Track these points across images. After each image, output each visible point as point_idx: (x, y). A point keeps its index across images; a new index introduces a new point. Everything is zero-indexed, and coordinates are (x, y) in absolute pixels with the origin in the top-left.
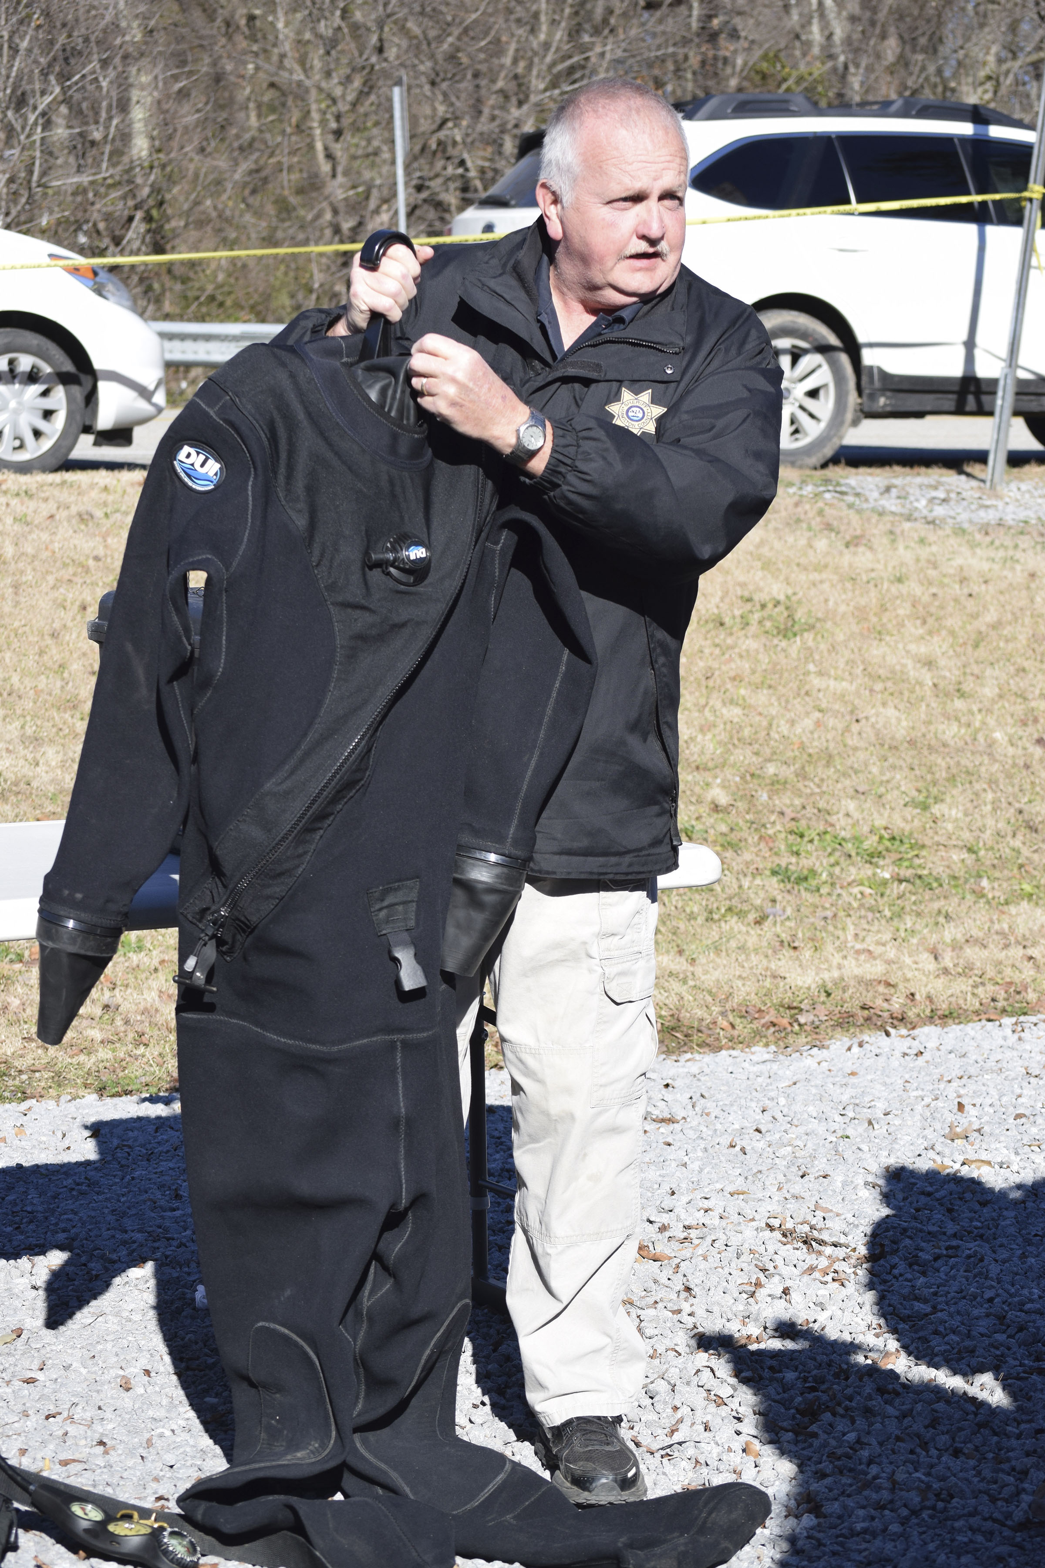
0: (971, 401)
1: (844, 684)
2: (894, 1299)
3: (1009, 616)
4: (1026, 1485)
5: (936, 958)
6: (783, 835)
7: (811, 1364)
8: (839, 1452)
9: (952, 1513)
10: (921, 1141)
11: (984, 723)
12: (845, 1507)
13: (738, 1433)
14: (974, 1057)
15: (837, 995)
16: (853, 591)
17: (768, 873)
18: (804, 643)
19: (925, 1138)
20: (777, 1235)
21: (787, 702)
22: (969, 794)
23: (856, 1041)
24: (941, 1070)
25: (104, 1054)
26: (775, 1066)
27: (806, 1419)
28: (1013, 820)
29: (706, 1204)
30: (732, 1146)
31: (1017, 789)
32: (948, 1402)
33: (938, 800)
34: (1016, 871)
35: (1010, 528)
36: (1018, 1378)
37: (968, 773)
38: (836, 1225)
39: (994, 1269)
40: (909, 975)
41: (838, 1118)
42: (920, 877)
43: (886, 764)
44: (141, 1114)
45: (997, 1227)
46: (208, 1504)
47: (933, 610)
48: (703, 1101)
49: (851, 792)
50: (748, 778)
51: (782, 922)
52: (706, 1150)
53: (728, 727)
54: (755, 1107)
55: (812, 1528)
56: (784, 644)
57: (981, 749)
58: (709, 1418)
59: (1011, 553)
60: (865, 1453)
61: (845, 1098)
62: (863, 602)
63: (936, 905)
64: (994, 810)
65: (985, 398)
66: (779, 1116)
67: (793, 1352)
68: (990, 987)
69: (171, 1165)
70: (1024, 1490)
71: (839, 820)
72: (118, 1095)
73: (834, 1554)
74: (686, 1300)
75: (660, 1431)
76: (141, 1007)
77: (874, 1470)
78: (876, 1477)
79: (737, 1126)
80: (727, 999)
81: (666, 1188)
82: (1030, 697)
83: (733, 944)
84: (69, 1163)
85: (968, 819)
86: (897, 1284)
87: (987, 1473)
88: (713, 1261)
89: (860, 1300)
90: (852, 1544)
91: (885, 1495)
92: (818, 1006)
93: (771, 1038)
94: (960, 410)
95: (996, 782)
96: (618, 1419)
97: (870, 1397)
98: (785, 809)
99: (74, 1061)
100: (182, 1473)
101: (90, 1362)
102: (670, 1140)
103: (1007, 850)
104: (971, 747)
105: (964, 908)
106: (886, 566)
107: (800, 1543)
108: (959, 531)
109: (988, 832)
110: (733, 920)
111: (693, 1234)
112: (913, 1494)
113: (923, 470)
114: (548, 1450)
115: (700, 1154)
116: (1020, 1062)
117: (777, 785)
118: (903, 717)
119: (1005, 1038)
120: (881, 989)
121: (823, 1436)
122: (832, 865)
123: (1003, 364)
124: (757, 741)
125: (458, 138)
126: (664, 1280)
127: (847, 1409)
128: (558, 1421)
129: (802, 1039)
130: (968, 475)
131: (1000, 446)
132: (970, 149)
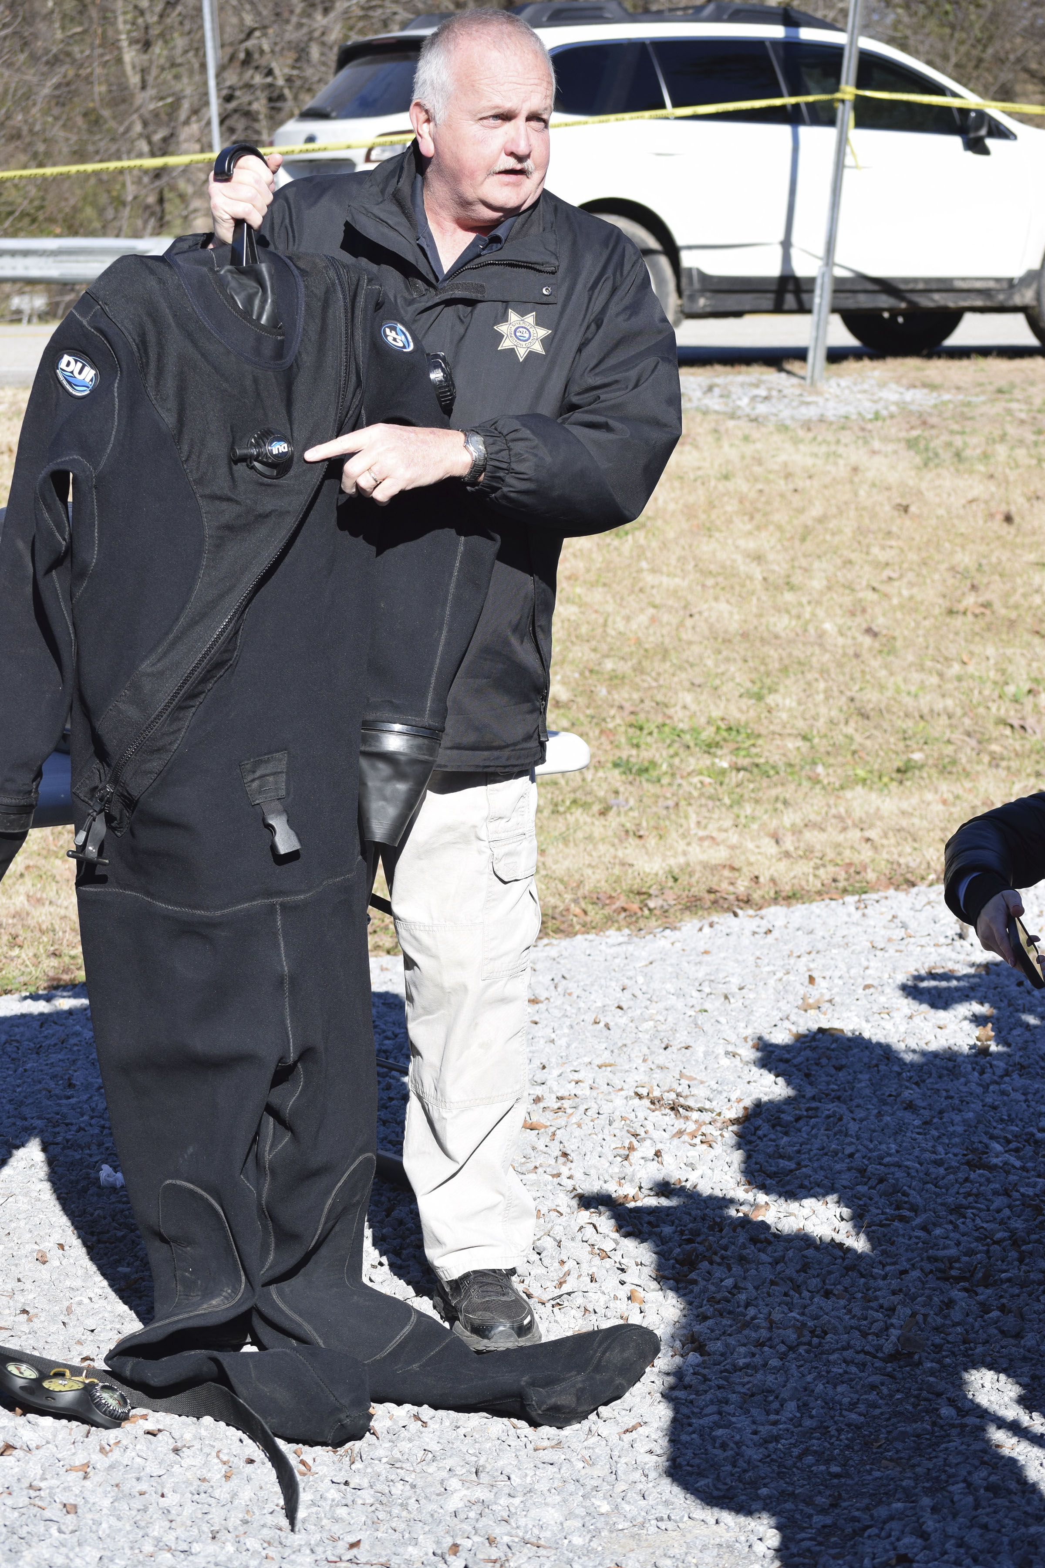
0: (790, 300)
1: (677, 580)
2: (761, 1158)
3: (834, 510)
4: (894, 1321)
5: (777, 842)
6: (623, 729)
7: (686, 1218)
8: (718, 1296)
9: (827, 1347)
10: (775, 1012)
11: (814, 615)
12: (727, 1345)
13: (622, 1283)
14: (821, 934)
15: (684, 880)
16: (682, 488)
17: (610, 765)
18: (634, 540)
19: (779, 1009)
20: (646, 1102)
21: (622, 599)
22: (802, 684)
23: (706, 923)
24: (790, 946)
26: (631, 948)
27: (686, 1268)
28: (845, 708)
29: (576, 1076)
30: (596, 1023)
31: (848, 677)
32: (817, 1248)
33: (771, 690)
34: (849, 757)
35: (831, 423)
36: (881, 1225)
37: (800, 663)
38: (701, 1092)
39: (853, 1127)
40: (752, 859)
41: (695, 994)
42: (757, 765)
43: (720, 657)
45: (852, 1089)
46: (135, 1360)
47: (759, 505)
48: (564, 982)
49: (687, 684)
50: (587, 673)
51: (626, 814)
52: (571, 1027)
53: (566, 624)
54: (615, 986)
55: (698, 1365)
56: (616, 542)
57: (812, 639)
58: (594, 1270)
59: (833, 448)
60: (743, 1297)
61: (701, 975)
62: (691, 499)
63: (774, 792)
64: (827, 698)
65: (805, 297)
66: (638, 993)
67: (669, 1208)
68: (831, 869)
69: (60, 1057)
70: (892, 1325)
71: (677, 713)
73: (719, 1387)
74: (564, 1164)
75: (549, 1284)
76: (12, 911)
77: (752, 1311)
78: (754, 1318)
79: (599, 1004)
80: (578, 887)
81: (537, 1063)
82: (858, 587)
83: (580, 835)
85: (802, 708)
86: (761, 1144)
87: (857, 1311)
88: (587, 1128)
89: (728, 1159)
90: (736, 1378)
91: (764, 1333)
92: (666, 891)
93: (623, 923)
94: (778, 309)
95: (828, 672)
96: (513, 1272)
97: (744, 1246)
98: (624, 704)
100: (104, 1336)
101: (6, 1239)
102: (536, 1019)
103: (841, 737)
104: (801, 638)
105: (800, 794)
106: (712, 464)
107: (687, 1379)
108: (783, 428)
109: (822, 720)
110: (578, 812)
111: (566, 1104)
112: (789, 1332)
113: (743, 368)
114: (446, 1302)
115: (566, 1031)
116: (865, 937)
117: (615, 680)
118: (735, 610)
119: (849, 915)
120: (726, 873)
121: (702, 1283)
122: (672, 757)
123: (820, 263)
124: (594, 638)
125: (266, 47)
126: (541, 1147)
127: (723, 1258)
128: (456, 1274)
129: (653, 923)
130: (789, 372)
131: (819, 343)
132: (781, 53)
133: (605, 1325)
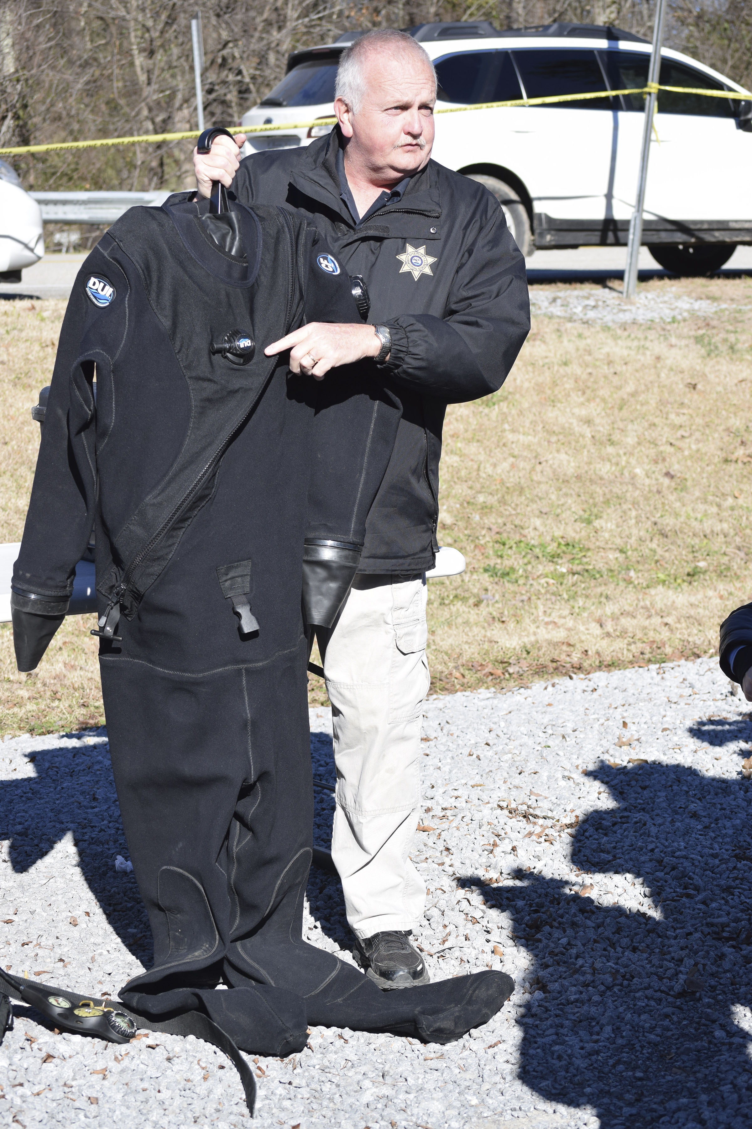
0: (611, 236)
1: (530, 438)
2: (588, 852)
3: (643, 387)
4: (682, 969)
5: (601, 626)
6: (491, 544)
7: (534, 895)
8: (556, 951)
9: (634, 987)
10: (599, 748)
11: (628, 462)
12: (562, 986)
13: (488, 941)
14: (632, 692)
15: (534, 653)
16: (534, 372)
17: (481, 570)
18: (500, 410)
19: (601, 746)
20: (506, 812)
21: (491, 451)
22: (619, 512)
23: (550, 683)
24: (609, 700)
25: (31, 706)
26: (496, 701)
27: (533, 931)
28: (650, 530)
29: (456, 793)
30: (470, 755)
31: (652, 508)
32: (627, 916)
33: (597, 517)
34: (653, 565)
35: (641, 325)
36: (673, 900)
37: (618, 497)
38: (545, 805)
39: (654, 830)
40: (583, 638)
41: (542, 735)
42: (587, 571)
43: (561, 493)
44: (62, 746)
45: (654, 803)
46: (140, 995)
47: (589, 384)
48: (448, 726)
49: (537, 512)
50: (465, 505)
51: (493, 605)
52: (453, 758)
53: (450, 469)
54: (484, 729)
55: (541, 1000)
56: (486, 411)
57: (626, 480)
58: (468, 931)
59: (642, 343)
60: (574, 951)
61: (545, 721)
62: (540, 380)
63: (599, 590)
64: (637, 523)
65: (621, 234)
66: (501, 734)
67: (522, 887)
68: (640, 645)
69: (87, 778)
70: (681, 972)
71: (530, 533)
72: (43, 734)
73: (557, 1016)
74: (447, 856)
75: (435, 942)
76: (54, 674)
77: (580, 962)
78: (582, 966)
79: (473, 742)
80: (458, 657)
81: (428, 784)
82: (660, 443)
83: (460, 620)
84: (17, 780)
85: (619, 530)
86: (588, 842)
87: (656, 961)
88: (463, 830)
89: (564, 853)
90: (568, 1009)
91: (589, 977)
92: (522, 661)
93: (490, 684)
94: (603, 243)
95: (638, 504)
96: (410, 933)
97: (575, 915)
98: (492, 526)
99: (10, 712)
100: (117, 978)
101: (48, 908)
102: (428, 752)
103: (647, 551)
104: (619, 479)
105: (618, 591)
106: (555, 354)
107: (534, 1010)
108: (606, 328)
109: (634, 538)
110: (459, 604)
111: (449, 813)
112: (607, 976)
113: (578, 285)
114: (362, 955)
115: (449, 761)
116: (663, 694)
117: (486, 509)
118: (572, 459)
119: (652, 678)
120: (565, 648)
121: (545, 941)
122: (526, 564)
123: (633, 209)
124: (470, 479)
125: (237, 55)
126: (431, 844)
127: (560, 923)
128: (369, 934)
129: (512, 683)
130: (611, 288)
131: (633, 268)
132: (605, 58)
133: (475, 971)
